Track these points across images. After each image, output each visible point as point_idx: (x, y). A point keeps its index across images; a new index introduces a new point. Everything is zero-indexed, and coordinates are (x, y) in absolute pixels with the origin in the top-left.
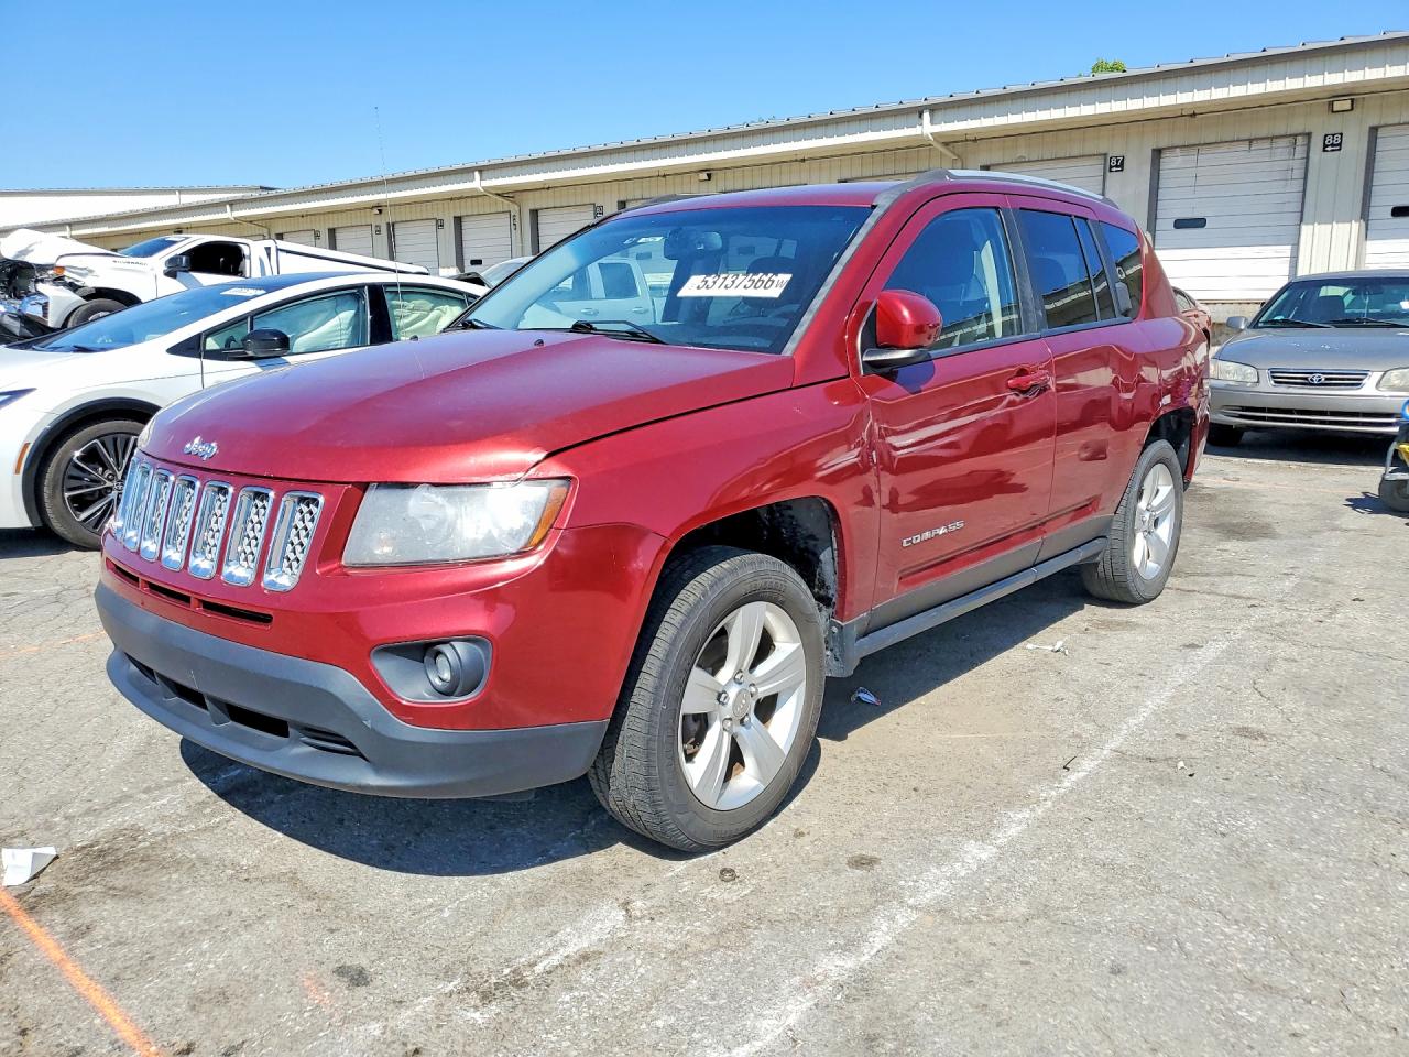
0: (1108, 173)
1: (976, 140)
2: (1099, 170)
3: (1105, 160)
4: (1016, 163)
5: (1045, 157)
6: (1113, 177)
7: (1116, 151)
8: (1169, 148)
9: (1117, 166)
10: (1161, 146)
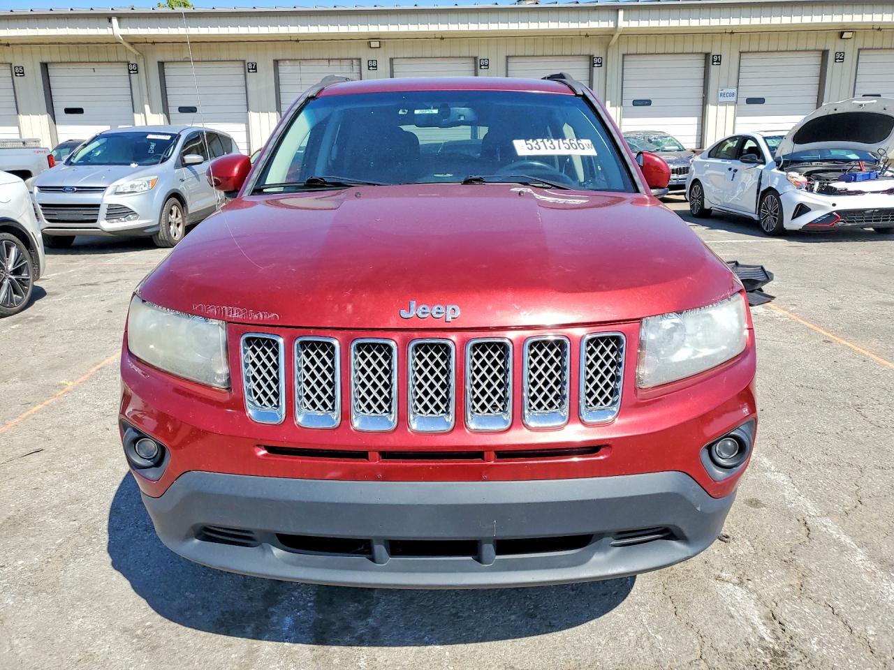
0: (248, 74)
1: (154, 43)
2: (241, 70)
3: (245, 65)
4: (183, 61)
5: (204, 59)
6: (251, 76)
7: (250, 59)
8: (282, 60)
9: (252, 69)
10: (278, 58)
